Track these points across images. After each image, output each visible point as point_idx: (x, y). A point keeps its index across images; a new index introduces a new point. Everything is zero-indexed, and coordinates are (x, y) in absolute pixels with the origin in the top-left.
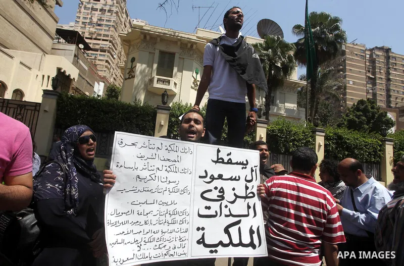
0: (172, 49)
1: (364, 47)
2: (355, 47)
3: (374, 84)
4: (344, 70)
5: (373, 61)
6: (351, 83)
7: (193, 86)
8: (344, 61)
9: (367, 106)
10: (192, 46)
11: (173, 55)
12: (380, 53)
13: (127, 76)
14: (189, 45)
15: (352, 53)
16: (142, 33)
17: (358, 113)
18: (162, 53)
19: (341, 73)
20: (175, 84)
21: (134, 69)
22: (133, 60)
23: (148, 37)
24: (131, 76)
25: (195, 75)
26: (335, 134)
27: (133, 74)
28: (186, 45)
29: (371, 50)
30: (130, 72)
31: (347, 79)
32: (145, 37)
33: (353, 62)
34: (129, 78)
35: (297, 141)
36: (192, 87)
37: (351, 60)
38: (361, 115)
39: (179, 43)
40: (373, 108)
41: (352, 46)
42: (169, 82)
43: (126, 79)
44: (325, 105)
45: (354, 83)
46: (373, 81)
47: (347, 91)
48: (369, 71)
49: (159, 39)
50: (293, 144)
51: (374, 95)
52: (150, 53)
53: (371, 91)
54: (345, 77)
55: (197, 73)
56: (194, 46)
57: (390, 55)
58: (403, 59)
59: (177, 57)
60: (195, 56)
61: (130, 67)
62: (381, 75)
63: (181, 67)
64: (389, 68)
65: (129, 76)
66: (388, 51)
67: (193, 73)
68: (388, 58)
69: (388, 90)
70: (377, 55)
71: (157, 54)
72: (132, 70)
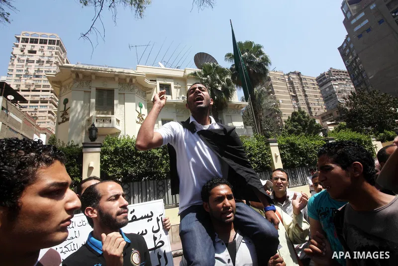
0: (110, 86)
1: (282, 73)
2: (276, 73)
3: (297, 100)
5: (291, 83)
6: (281, 102)
7: (138, 120)
8: (271, 85)
10: (131, 80)
12: (294, 76)
13: (61, 120)
14: (128, 80)
15: (275, 78)
16: (73, 72)
17: (295, 124)
18: (100, 91)
20: (118, 121)
21: (68, 112)
22: (66, 101)
23: (81, 76)
24: (64, 120)
25: (138, 109)
26: (287, 142)
27: (67, 117)
28: (125, 80)
29: (288, 75)
30: (63, 115)
31: (277, 99)
32: (77, 76)
33: (278, 85)
34: (63, 122)
35: (254, 156)
36: (137, 122)
37: (276, 83)
39: (117, 79)
40: (304, 117)
41: (274, 73)
42: (110, 119)
43: (59, 123)
44: (267, 121)
45: (283, 102)
46: (295, 98)
47: (280, 109)
48: (291, 91)
49: (93, 77)
50: (251, 160)
51: (299, 109)
52: (85, 91)
53: (296, 106)
54: (275, 98)
55: (141, 107)
56: (134, 80)
57: (301, 77)
58: (311, 79)
59: (116, 92)
60: (136, 90)
61: (63, 110)
62: (300, 93)
63: (122, 102)
64: (303, 87)
65: (63, 119)
66: (299, 74)
67: (136, 108)
68: (301, 79)
69: (308, 104)
70: (293, 78)
71: (94, 92)
72: (66, 113)
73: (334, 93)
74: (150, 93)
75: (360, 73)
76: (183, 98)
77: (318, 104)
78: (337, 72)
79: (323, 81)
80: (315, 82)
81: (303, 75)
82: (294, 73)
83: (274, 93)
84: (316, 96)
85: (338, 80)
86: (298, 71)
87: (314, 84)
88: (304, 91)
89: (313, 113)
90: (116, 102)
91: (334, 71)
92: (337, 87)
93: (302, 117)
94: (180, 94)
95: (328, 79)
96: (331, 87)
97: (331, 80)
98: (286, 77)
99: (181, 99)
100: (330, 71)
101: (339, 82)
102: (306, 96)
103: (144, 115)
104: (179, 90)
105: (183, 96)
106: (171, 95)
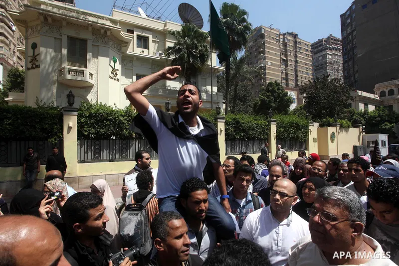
0: (83, 35)
1: (278, 31)
2: (272, 31)
3: (286, 65)
4: (264, 52)
5: (285, 45)
6: (269, 64)
7: (112, 75)
8: (264, 43)
9: (274, 88)
10: (106, 32)
11: (84, 42)
12: (290, 38)
13: (30, 66)
14: (102, 31)
15: (270, 37)
16: (40, 14)
19: (262, 54)
20: (91, 75)
21: (37, 57)
22: (34, 46)
23: (50, 20)
24: (34, 66)
25: (112, 64)
27: (37, 64)
28: (99, 30)
29: (284, 35)
30: (32, 60)
31: (266, 60)
32: (46, 19)
33: (271, 45)
34: (32, 68)
36: (110, 77)
38: (270, 95)
39: (90, 28)
40: (278, 89)
41: (269, 30)
42: (83, 73)
43: (29, 69)
45: (272, 64)
46: (285, 62)
47: (267, 71)
48: (283, 54)
49: (64, 23)
51: (287, 74)
52: (55, 38)
53: (284, 71)
54: (265, 59)
55: (115, 62)
56: (109, 33)
57: (297, 40)
58: (306, 45)
59: (89, 44)
60: (111, 43)
61: (32, 55)
62: (291, 58)
63: (96, 56)
64: (296, 52)
65: (32, 65)
66: (295, 36)
67: (110, 62)
68: (296, 42)
69: (296, 71)
70: (288, 40)
71: (65, 40)
72: (36, 59)
73: (326, 63)
74: (125, 46)
75: (353, 48)
76: (160, 54)
77: (307, 73)
78: (335, 40)
79: (319, 48)
80: (310, 49)
81: (299, 38)
82: (291, 34)
83: (264, 54)
84: (306, 64)
85: (333, 49)
86: (295, 32)
87: (308, 50)
88: (296, 56)
89: (299, 81)
90: (89, 55)
91: (332, 39)
92: (330, 57)
93: (276, 88)
94: (158, 50)
95: (324, 46)
96: (325, 56)
97: (327, 49)
98: (282, 37)
99: (158, 55)
100: (328, 38)
101: (334, 52)
102: (296, 62)
103: (118, 70)
104: (157, 45)
105: (160, 52)
106: (148, 49)
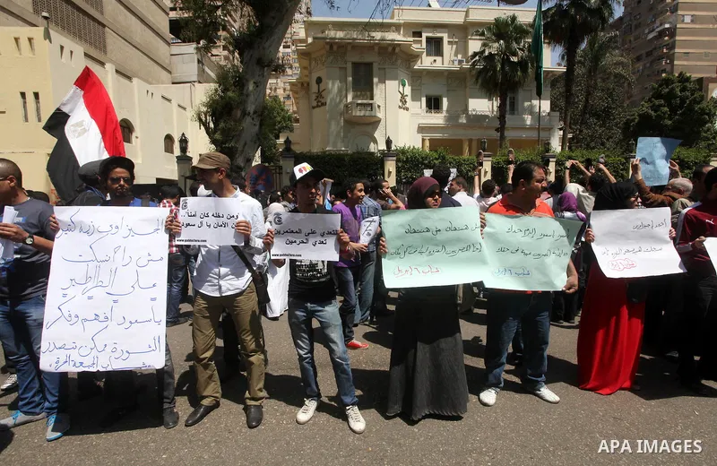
0: (367, 59)
7: (400, 104)
10: (394, 49)
11: (369, 65)
13: (315, 104)
14: (390, 49)
16: (327, 43)
18: (356, 65)
20: (379, 107)
21: (323, 94)
22: (319, 81)
23: (335, 47)
24: (320, 104)
25: (401, 89)
27: (323, 101)
28: (387, 49)
30: (317, 98)
32: (331, 46)
34: (318, 106)
36: (399, 106)
39: (376, 48)
42: (371, 106)
43: (313, 107)
49: (349, 48)
52: (340, 68)
55: (404, 85)
56: (397, 50)
59: (375, 67)
60: (399, 61)
61: (317, 91)
63: (382, 81)
65: (317, 103)
67: (399, 87)
71: (349, 66)
72: (321, 95)
74: (414, 61)
76: (460, 62)
90: (375, 80)
94: (456, 55)
99: (456, 63)
103: (407, 96)
104: (455, 46)
105: (460, 58)
106: (442, 56)
